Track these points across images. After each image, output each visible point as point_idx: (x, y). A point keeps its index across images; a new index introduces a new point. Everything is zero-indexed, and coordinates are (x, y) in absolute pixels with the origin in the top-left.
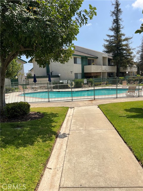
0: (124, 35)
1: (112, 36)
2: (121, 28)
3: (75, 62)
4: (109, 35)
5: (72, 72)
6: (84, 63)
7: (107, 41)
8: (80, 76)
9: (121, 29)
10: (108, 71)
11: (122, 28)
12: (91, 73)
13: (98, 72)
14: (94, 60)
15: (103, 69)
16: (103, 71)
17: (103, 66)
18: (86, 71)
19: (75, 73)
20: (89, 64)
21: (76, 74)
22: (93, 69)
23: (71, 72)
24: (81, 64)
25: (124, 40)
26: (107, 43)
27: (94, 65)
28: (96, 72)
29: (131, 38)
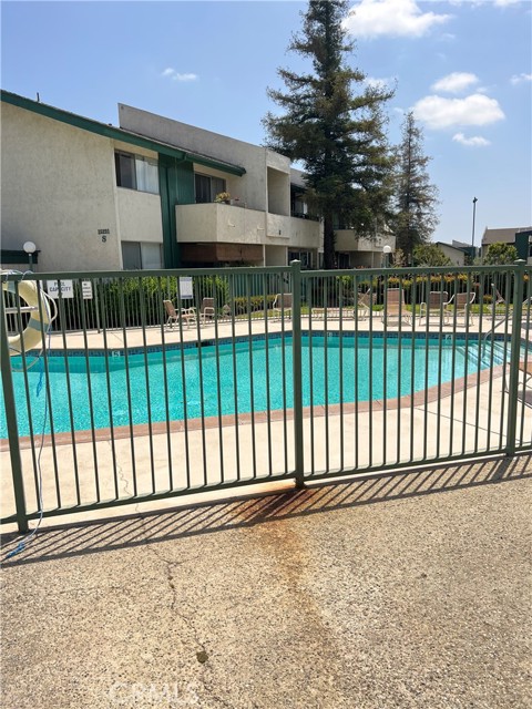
0: (359, 78)
1: (303, 81)
2: (344, 45)
3: (125, 179)
4: (291, 71)
5: (106, 231)
6: (176, 193)
7: (285, 100)
8: (152, 260)
9: (343, 54)
10: (291, 244)
11: (346, 49)
12: (211, 247)
13: (248, 241)
14: (223, 182)
15: (269, 228)
16: (270, 242)
17: (269, 215)
18: (185, 235)
19: (124, 243)
20: (203, 197)
21: (131, 248)
22: (222, 223)
23: (100, 232)
24: (161, 194)
25: (359, 104)
26: (282, 112)
27: (227, 202)
28: (240, 241)
29: (389, 97)
